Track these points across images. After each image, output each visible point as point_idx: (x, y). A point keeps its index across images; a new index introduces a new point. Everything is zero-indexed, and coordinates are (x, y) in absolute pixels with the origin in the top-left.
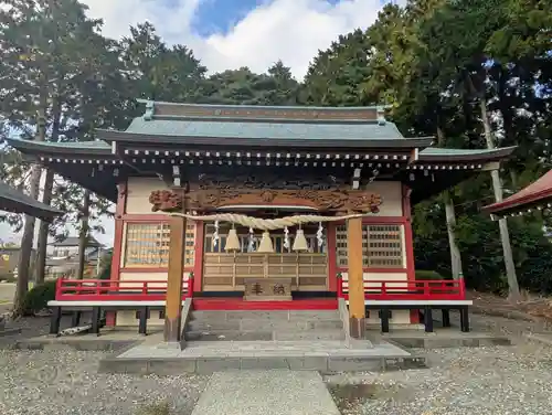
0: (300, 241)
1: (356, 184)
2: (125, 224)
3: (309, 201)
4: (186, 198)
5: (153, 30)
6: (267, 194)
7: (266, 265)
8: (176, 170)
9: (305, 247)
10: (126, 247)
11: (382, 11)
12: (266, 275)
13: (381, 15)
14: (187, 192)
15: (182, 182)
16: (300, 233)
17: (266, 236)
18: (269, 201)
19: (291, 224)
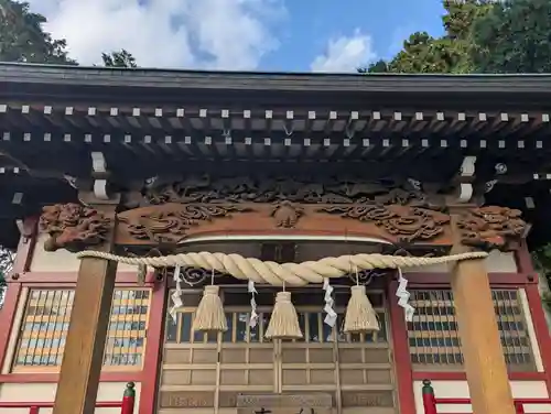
0: (360, 312)
1: (467, 191)
2: (25, 291)
3: (370, 226)
4: (117, 221)
5: (132, 59)
6: (285, 212)
7: (278, 367)
8: (98, 162)
9: (372, 324)
10: (20, 333)
11: (408, 41)
12: (278, 387)
13: (407, 45)
14: (121, 208)
15: (110, 189)
16: (358, 292)
17: (283, 299)
18: (288, 225)
19: (338, 274)
